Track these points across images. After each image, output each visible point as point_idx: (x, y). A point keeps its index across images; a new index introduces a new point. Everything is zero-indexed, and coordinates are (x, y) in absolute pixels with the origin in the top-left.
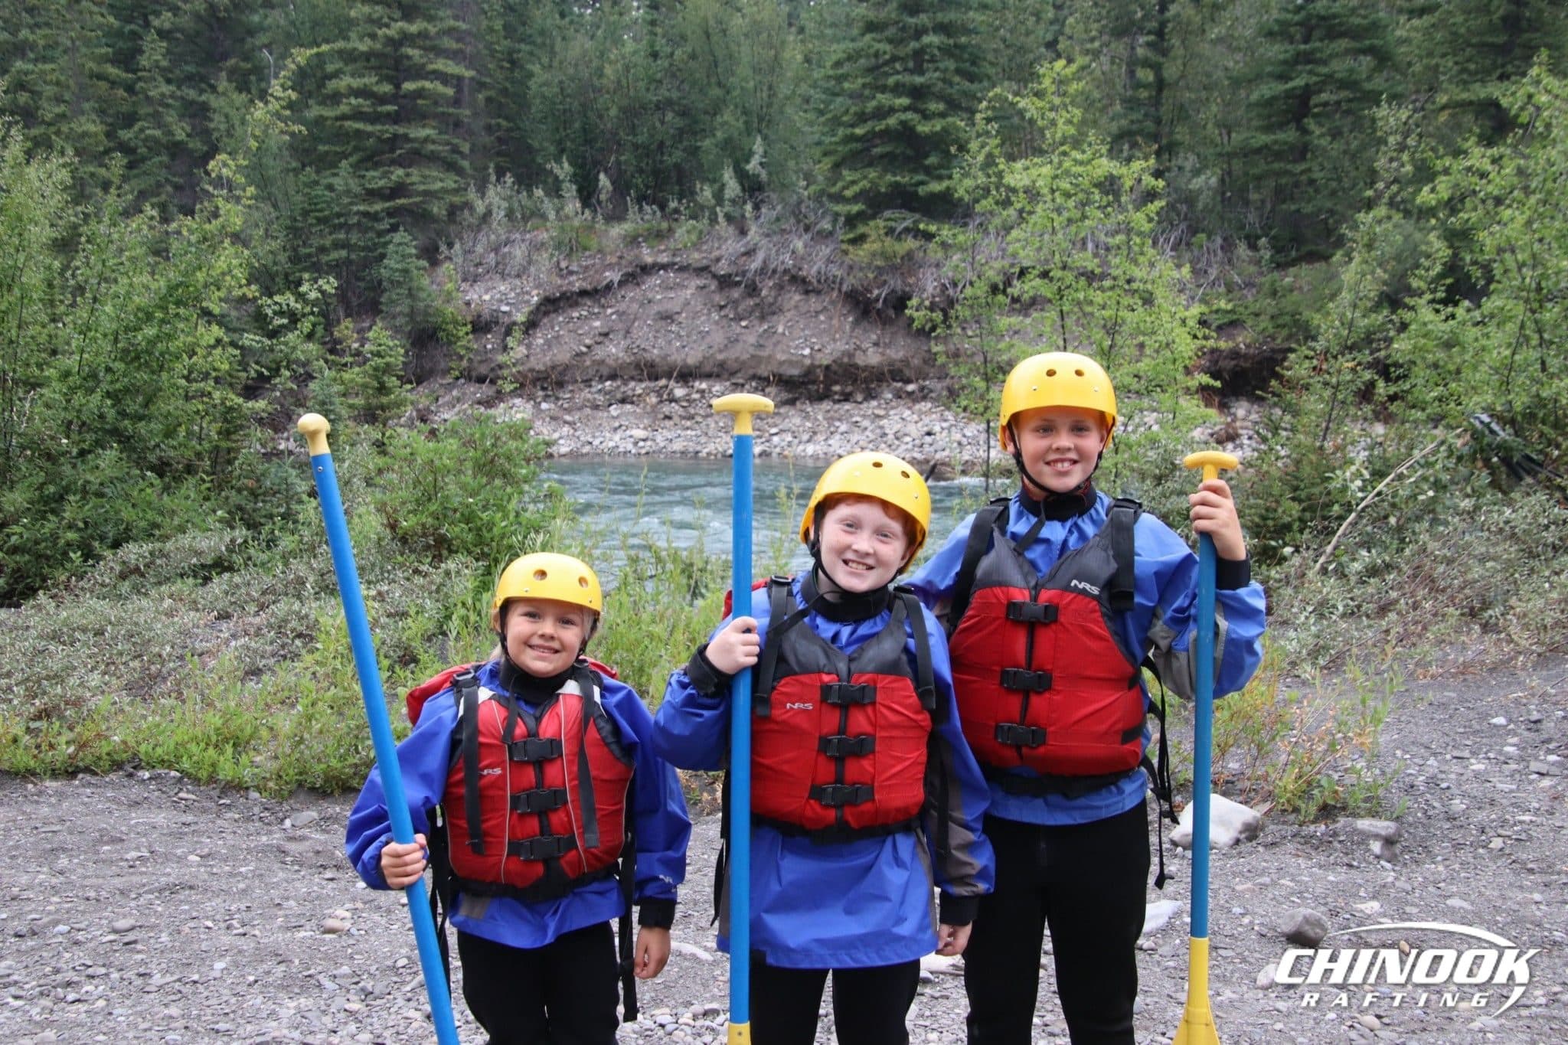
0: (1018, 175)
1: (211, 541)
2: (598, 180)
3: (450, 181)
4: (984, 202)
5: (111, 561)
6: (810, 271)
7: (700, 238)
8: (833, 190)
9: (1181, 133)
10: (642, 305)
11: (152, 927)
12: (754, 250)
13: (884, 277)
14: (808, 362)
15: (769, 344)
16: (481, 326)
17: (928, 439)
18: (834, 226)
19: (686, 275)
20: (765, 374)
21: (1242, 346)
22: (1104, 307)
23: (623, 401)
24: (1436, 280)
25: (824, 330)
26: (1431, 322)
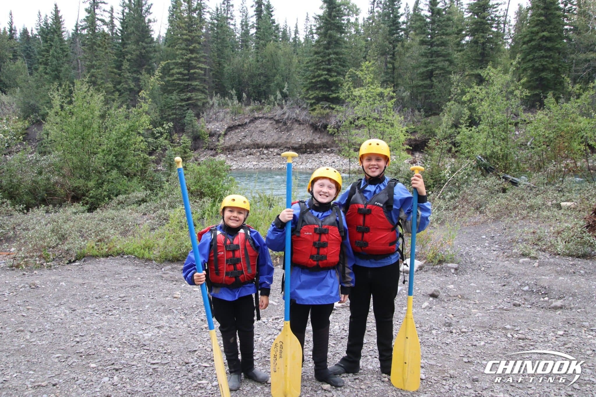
0: (357, 92)
1: (141, 194)
2: (243, 95)
3: (203, 96)
4: (348, 99)
5: (115, 200)
6: (301, 118)
7: (270, 110)
8: (306, 96)
9: (400, 81)
10: (255, 128)
11: (129, 296)
12: (285, 113)
13: (321, 120)
14: (300, 143)
15: (290, 138)
16: (211, 135)
17: (333, 164)
18: (307, 106)
19: (267, 120)
20: (289, 147)
21: (417, 138)
22: (380, 127)
23: (250, 154)
24: (467, 120)
25: (305, 134)
26: (466, 132)
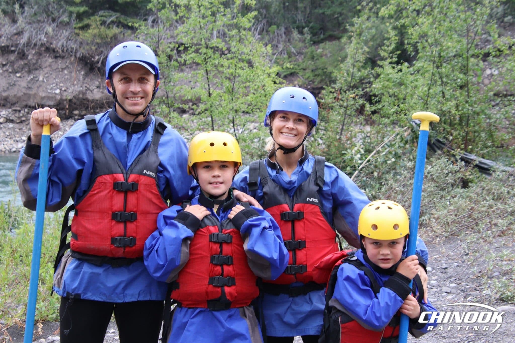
4: (163, 11)
6: (58, 45)
12: (22, 32)
13: (101, 49)
14: (59, 97)
15: (35, 87)
18: (70, 19)
20: (33, 105)
22: (229, 67)
24: (392, 52)
25: (67, 79)
26: (391, 74)
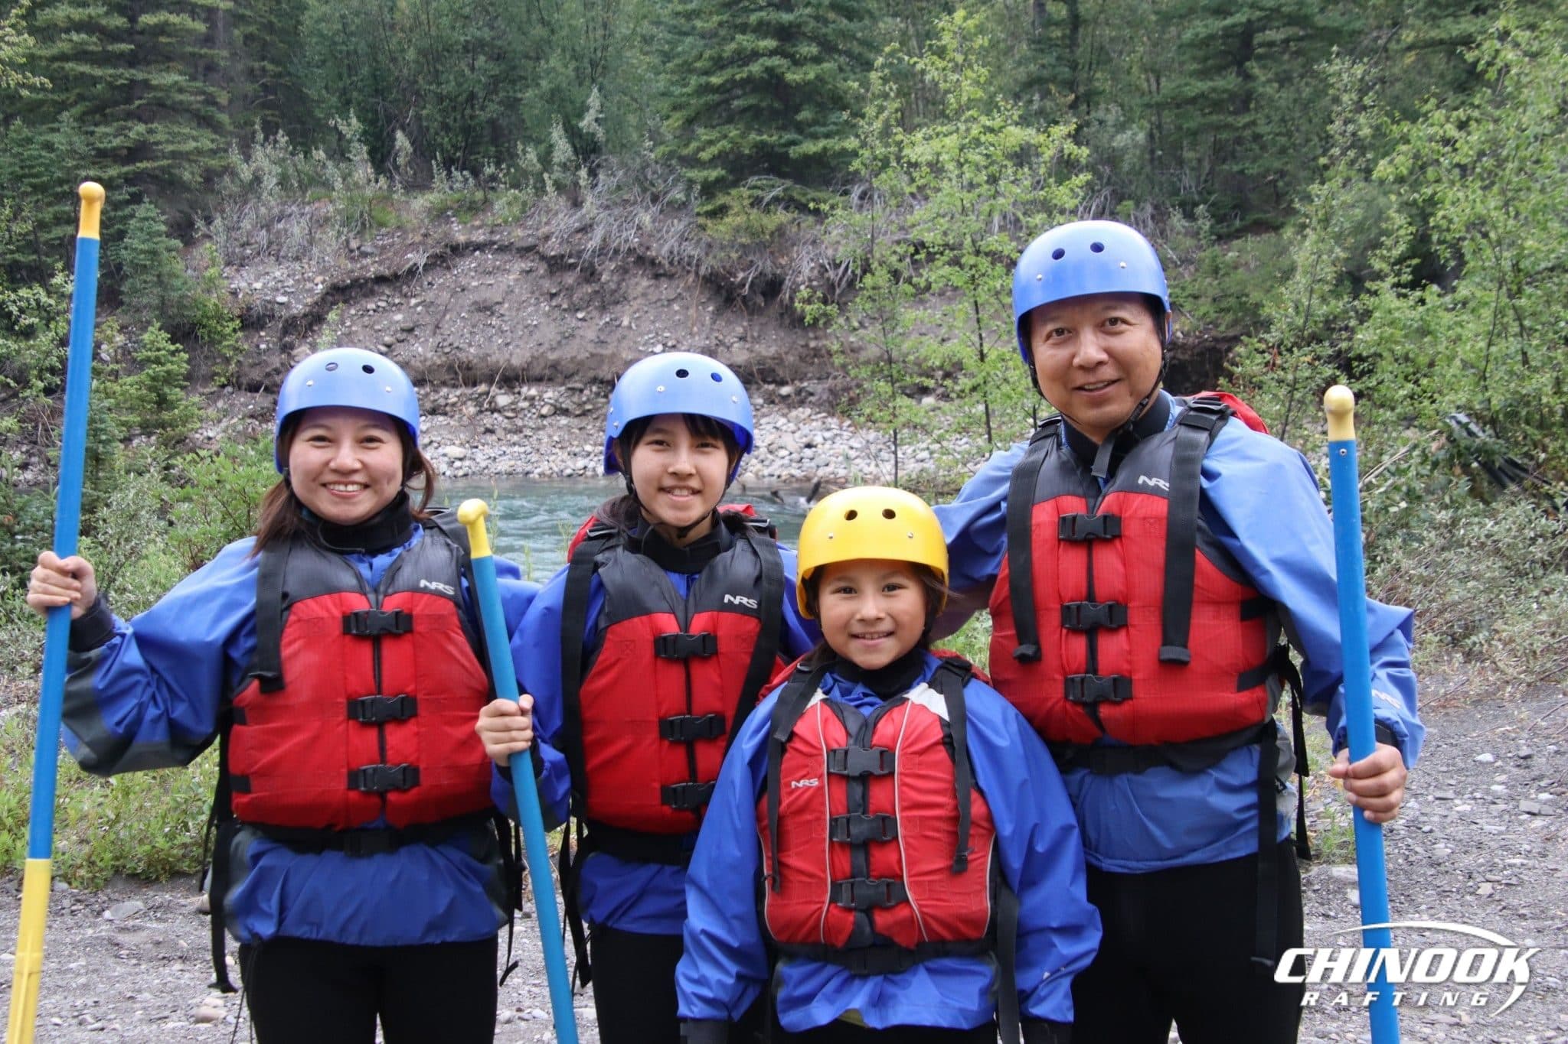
0: (919, 146)
2: (394, 140)
3: (206, 140)
4: (883, 176)
6: (660, 251)
7: (523, 211)
8: (685, 152)
9: (1101, 80)
10: (454, 294)
12: (591, 226)
13: (750, 258)
15: (612, 339)
16: (252, 321)
17: (808, 452)
18: (688, 196)
19: (507, 257)
20: (609, 377)
21: (1179, 334)
23: (433, 412)
24: (1401, 260)
25: (679, 323)
26: (1398, 309)
